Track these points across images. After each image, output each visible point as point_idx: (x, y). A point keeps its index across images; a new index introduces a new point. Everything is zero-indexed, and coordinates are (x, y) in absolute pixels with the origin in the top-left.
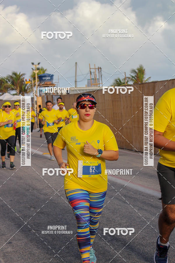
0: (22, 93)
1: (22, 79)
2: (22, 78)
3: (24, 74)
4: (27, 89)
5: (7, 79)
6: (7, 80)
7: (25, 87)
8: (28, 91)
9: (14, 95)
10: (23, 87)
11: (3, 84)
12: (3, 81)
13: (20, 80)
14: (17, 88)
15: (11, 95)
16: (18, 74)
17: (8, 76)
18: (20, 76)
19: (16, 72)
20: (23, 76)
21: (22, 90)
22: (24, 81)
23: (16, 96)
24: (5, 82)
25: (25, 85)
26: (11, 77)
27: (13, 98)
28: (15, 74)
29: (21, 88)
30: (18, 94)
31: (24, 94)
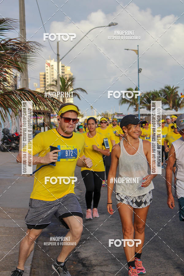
0: (175, 107)
1: (175, 93)
2: (175, 91)
3: (177, 87)
4: (181, 103)
5: (159, 93)
6: (160, 95)
7: (179, 101)
8: (182, 105)
9: (167, 109)
10: (176, 101)
11: (155, 98)
12: (156, 95)
13: (173, 94)
14: (170, 102)
15: (164, 109)
16: (171, 87)
17: (161, 90)
18: (173, 90)
19: (169, 85)
20: (177, 90)
21: (175, 104)
22: (177, 95)
23: (169, 111)
24: (157, 96)
25: (178, 99)
26: (164, 91)
27: (166, 112)
28: (168, 88)
29: (174, 102)
30: (171, 108)
31: (177, 109)
